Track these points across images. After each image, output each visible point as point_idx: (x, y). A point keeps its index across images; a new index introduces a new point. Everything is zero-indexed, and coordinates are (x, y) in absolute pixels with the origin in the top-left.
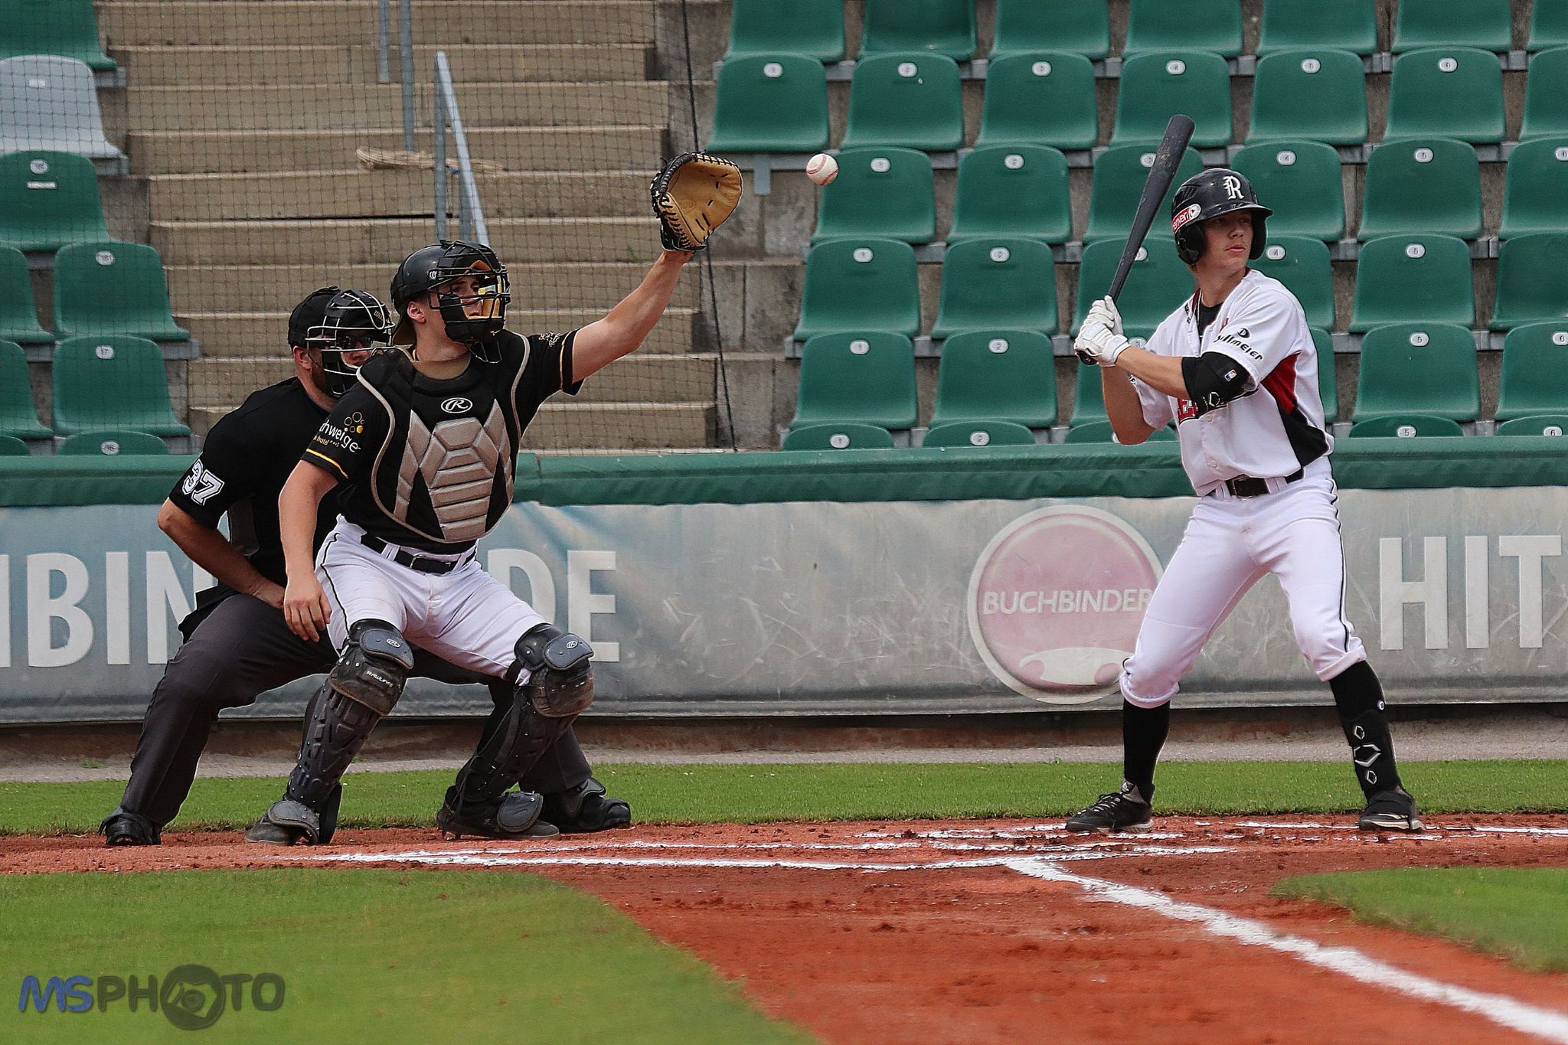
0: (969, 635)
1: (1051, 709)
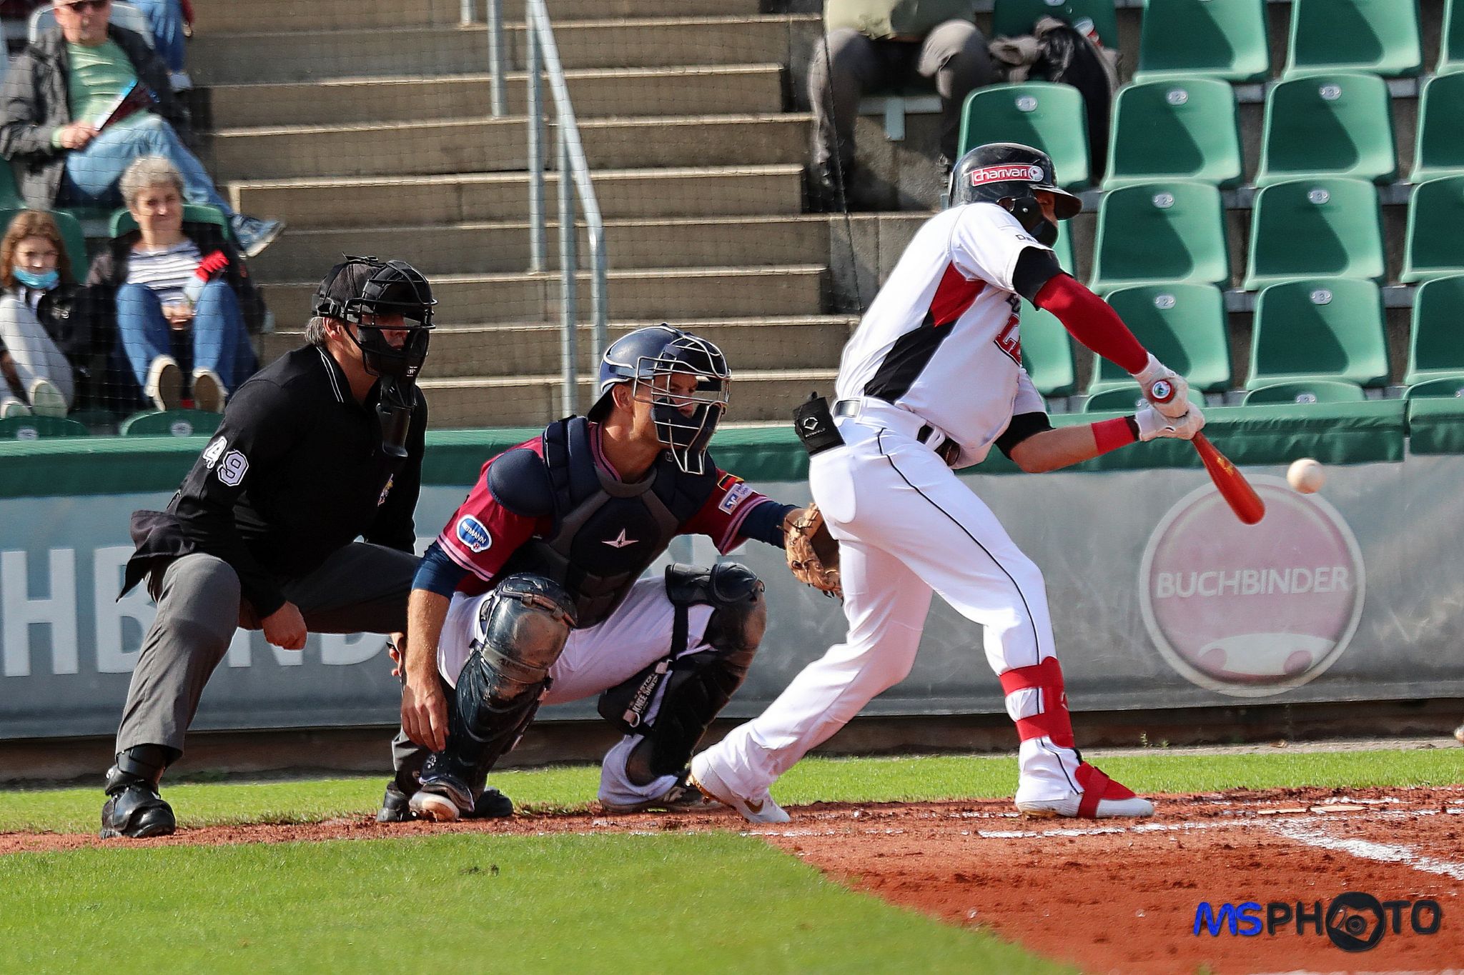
0: (1141, 622)
1: (1234, 703)
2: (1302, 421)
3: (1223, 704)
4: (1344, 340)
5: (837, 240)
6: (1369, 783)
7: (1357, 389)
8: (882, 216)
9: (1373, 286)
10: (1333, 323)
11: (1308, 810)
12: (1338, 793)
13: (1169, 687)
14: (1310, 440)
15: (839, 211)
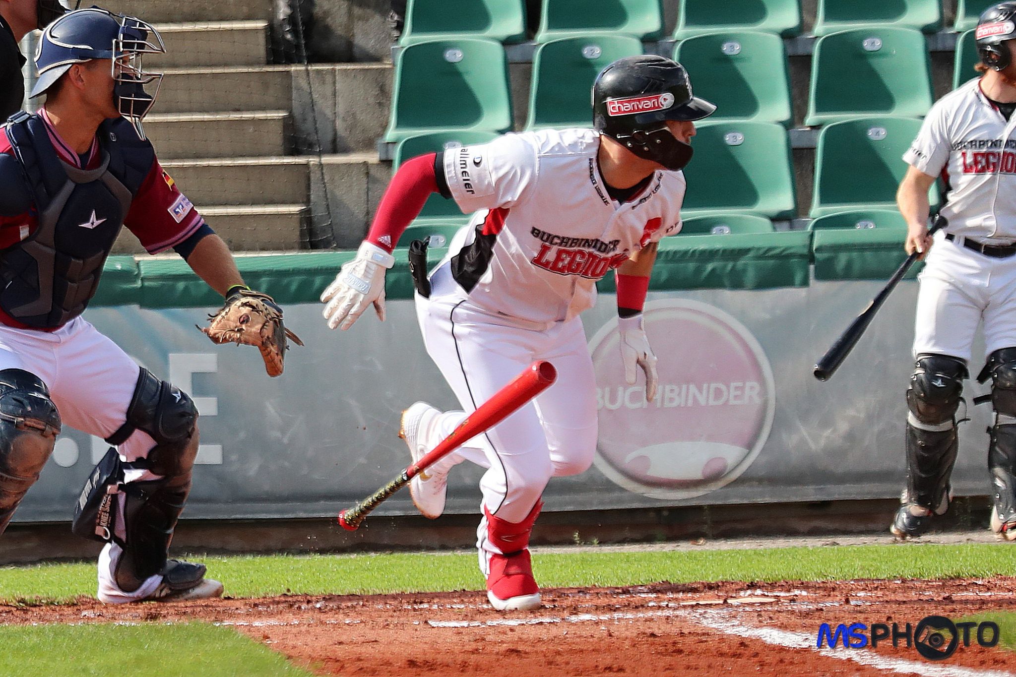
1: (658, 505)
2: (718, 251)
3: (647, 505)
4: (755, 177)
5: (299, 89)
6: (780, 577)
7: (767, 222)
8: (339, 67)
9: (780, 129)
10: (743, 162)
11: (725, 601)
12: (752, 586)
13: (598, 490)
14: (725, 267)
15: (300, 62)
